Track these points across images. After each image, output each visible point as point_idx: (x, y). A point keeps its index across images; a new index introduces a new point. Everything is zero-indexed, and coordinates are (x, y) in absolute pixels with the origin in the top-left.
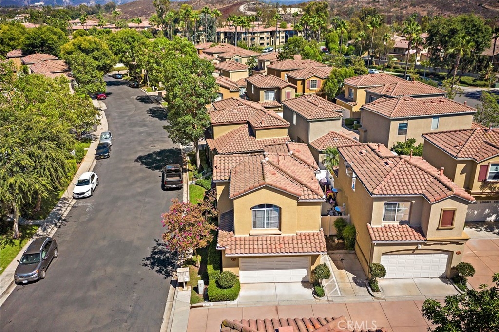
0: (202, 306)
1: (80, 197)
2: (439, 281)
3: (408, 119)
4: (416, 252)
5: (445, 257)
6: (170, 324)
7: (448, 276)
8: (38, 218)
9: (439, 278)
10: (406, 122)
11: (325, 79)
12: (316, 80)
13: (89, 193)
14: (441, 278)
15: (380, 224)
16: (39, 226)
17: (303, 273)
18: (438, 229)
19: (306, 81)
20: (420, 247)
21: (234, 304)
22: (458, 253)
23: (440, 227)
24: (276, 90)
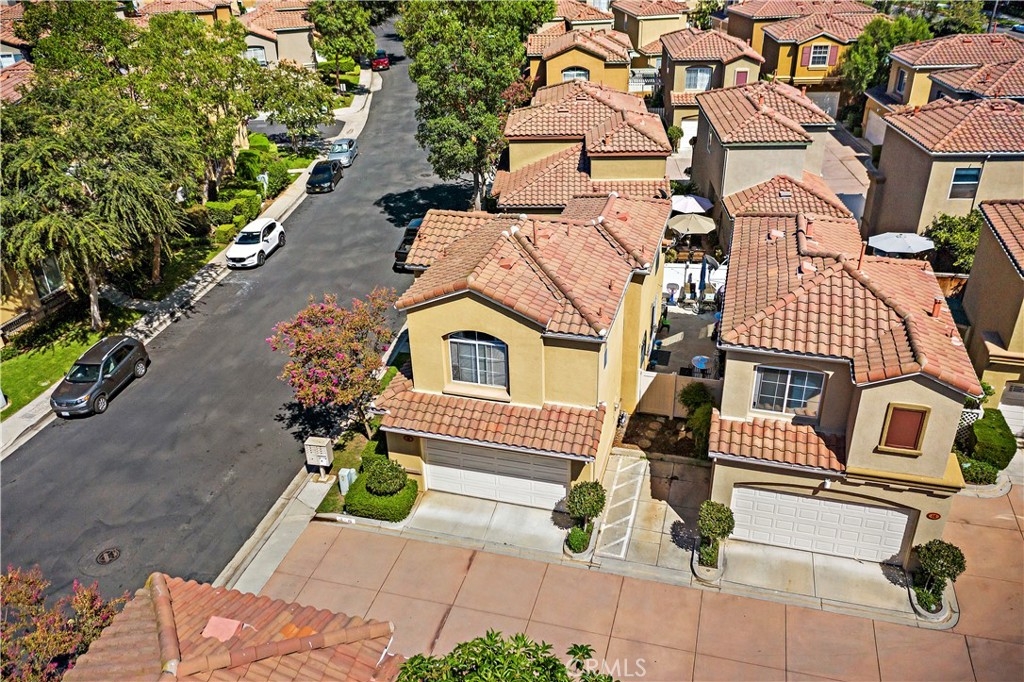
0: (334, 521)
1: (237, 266)
2: (879, 572)
3: (983, 159)
4: (821, 494)
6: (261, 543)
8: (149, 298)
9: (882, 564)
10: (976, 165)
11: (849, 43)
12: (826, 47)
13: (254, 261)
14: (886, 565)
15: (744, 414)
16: (143, 312)
17: (559, 492)
18: (876, 450)
19: (801, 48)
20: (829, 484)
21: (395, 528)
22: (933, 516)
23: (883, 447)
24: (714, 67)
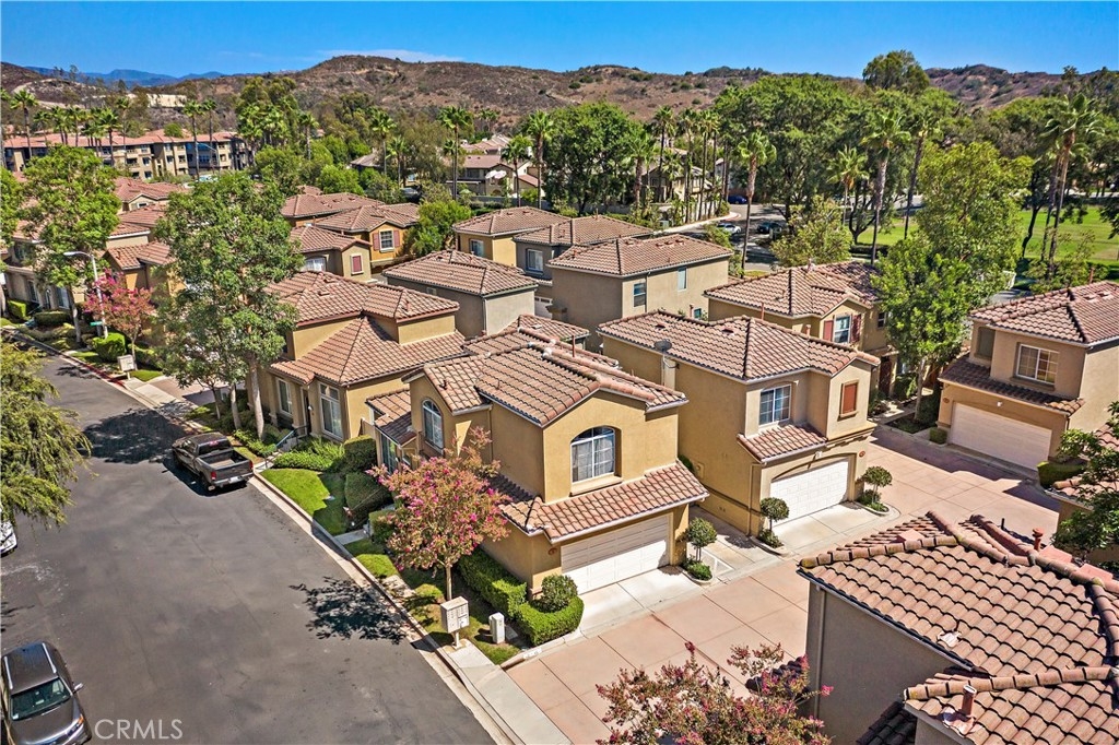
0: (522, 661)
2: (843, 509)
3: (645, 275)
4: (813, 466)
5: (844, 466)
6: (489, 710)
7: (852, 497)
10: (643, 280)
11: (408, 227)
12: (390, 232)
14: (842, 502)
15: (756, 431)
17: (658, 549)
18: (840, 419)
19: (371, 234)
20: (820, 455)
21: (574, 637)
22: (862, 455)
23: (843, 415)
